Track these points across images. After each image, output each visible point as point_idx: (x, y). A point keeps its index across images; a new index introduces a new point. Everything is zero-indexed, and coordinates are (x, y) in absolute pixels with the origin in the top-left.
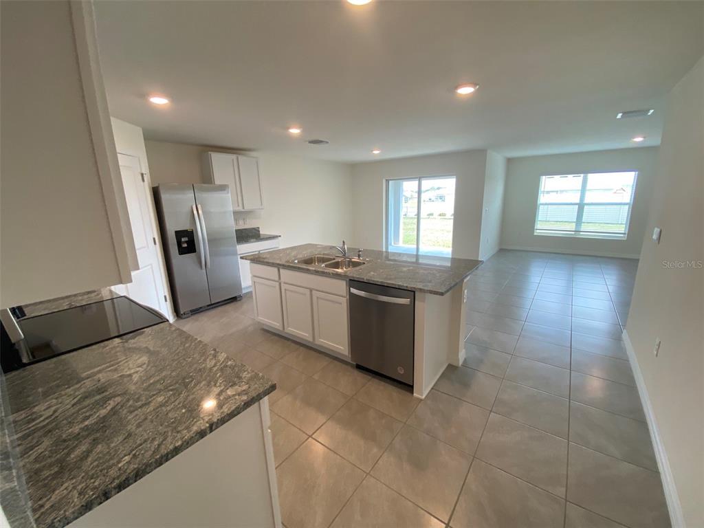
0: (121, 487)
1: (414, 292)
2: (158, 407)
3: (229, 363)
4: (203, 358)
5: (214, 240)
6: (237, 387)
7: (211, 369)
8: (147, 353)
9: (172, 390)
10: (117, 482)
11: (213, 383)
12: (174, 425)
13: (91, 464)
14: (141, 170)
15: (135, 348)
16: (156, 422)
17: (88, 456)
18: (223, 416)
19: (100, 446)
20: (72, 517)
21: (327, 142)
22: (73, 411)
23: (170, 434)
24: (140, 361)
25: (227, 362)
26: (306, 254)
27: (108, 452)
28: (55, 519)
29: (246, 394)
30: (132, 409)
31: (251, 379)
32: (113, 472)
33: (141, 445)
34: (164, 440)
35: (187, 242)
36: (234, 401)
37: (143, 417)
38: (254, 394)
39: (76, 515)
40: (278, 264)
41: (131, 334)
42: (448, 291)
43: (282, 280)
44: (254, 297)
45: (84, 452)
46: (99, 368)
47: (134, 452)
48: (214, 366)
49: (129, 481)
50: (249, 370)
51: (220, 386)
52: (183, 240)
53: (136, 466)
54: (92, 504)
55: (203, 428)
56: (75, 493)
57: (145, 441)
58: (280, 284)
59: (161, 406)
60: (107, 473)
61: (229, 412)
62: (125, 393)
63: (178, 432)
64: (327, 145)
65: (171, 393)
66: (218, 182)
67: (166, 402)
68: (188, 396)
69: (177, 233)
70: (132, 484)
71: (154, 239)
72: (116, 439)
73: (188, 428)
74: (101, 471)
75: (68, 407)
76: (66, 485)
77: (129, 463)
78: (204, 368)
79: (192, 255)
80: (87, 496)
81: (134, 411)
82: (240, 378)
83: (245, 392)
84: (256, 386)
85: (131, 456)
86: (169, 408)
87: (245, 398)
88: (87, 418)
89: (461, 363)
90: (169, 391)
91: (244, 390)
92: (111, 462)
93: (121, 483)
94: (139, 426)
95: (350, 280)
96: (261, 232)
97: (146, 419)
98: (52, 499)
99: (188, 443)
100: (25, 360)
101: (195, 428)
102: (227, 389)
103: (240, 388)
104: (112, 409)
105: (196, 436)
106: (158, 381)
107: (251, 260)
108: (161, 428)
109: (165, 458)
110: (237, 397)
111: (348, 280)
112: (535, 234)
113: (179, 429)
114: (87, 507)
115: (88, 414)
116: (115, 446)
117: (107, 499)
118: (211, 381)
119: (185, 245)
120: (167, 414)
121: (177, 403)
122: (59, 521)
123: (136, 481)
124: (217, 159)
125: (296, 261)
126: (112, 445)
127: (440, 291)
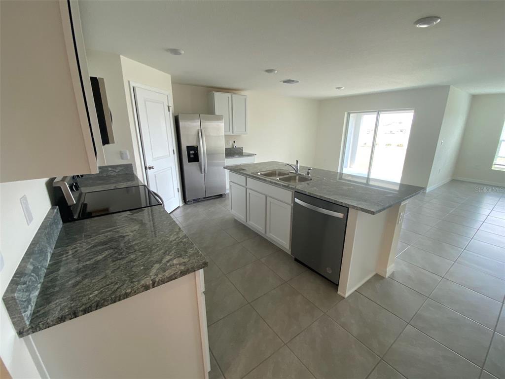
0: (86, 311)
1: (348, 208)
2: (129, 262)
3: (185, 240)
4: (170, 233)
5: (211, 154)
6: (181, 259)
7: (171, 242)
8: (140, 223)
9: (142, 252)
10: (84, 307)
11: (168, 252)
12: (132, 277)
13: (77, 290)
14: (168, 104)
15: (135, 219)
16: (123, 272)
17: (78, 285)
18: (163, 278)
19: (87, 280)
20: (51, 323)
21: (298, 82)
22: (85, 253)
23: (127, 282)
24: (133, 229)
25: (183, 239)
26: (269, 169)
27: (89, 285)
28: (41, 322)
29: (185, 265)
30: (115, 259)
31: (193, 254)
32: (85, 300)
33: (108, 285)
34: (122, 286)
35: (193, 155)
36: (175, 268)
37: (118, 266)
38: (189, 266)
39: (54, 322)
40: (247, 175)
41: (138, 210)
42: (380, 211)
43: (248, 186)
44: (230, 197)
45: (77, 281)
46: (111, 229)
47: (101, 289)
48: (174, 241)
49: (91, 308)
50: (194, 248)
51: (171, 256)
52: (191, 152)
53: (98, 299)
54: (65, 318)
55: (148, 283)
56: (59, 308)
57: (112, 283)
58: (246, 189)
59: (131, 261)
60: (81, 299)
61: (168, 276)
62: (116, 248)
63: (132, 282)
64: (297, 83)
65: (141, 253)
66: (217, 113)
67: (135, 259)
68: (149, 258)
69: (188, 147)
70: (94, 311)
71: (174, 150)
72: (97, 277)
73: (139, 281)
74: (79, 297)
75: (84, 250)
76: (57, 301)
77: (96, 295)
78: (167, 240)
79: (196, 163)
80: (64, 312)
81: (115, 261)
82: (186, 252)
83: (185, 264)
84: (194, 261)
85: (99, 291)
86: (135, 264)
87: (183, 268)
88: (90, 259)
89: (388, 275)
90: (140, 252)
91: (184, 262)
92: (88, 292)
93: (86, 308)
94: (113, 272)
95: (295, 192)
96: (244, 151)
97: (119, 268)
98: (46, 309)
99: (135, 292)
100: (76, 217)
101: (143, 282)
102: (175, 259)
103: (183, 260)
104: (105, 256)
105: (141, 288)
106: (138, 243)
107: (230, 170)
108: (124, 276)
109: (118, 299)
110: (178, 266)
111: (294, 191)
112: (493, 169)
113: (134, 280)
114: (62, 319)
115: (91, 257)
116: (94, 282)
117: (76, 317)
118: (167, 251)
119: (192, 156)
120: (133, 267)
121: (140, 262)
122: (43, 324)
123: (96, 310)
124: (218, 96)
125: (259, 174)
126: (93, 281)
127: (372, 210)
